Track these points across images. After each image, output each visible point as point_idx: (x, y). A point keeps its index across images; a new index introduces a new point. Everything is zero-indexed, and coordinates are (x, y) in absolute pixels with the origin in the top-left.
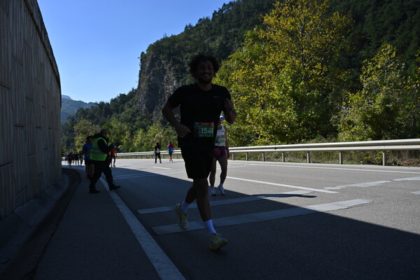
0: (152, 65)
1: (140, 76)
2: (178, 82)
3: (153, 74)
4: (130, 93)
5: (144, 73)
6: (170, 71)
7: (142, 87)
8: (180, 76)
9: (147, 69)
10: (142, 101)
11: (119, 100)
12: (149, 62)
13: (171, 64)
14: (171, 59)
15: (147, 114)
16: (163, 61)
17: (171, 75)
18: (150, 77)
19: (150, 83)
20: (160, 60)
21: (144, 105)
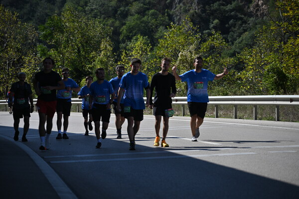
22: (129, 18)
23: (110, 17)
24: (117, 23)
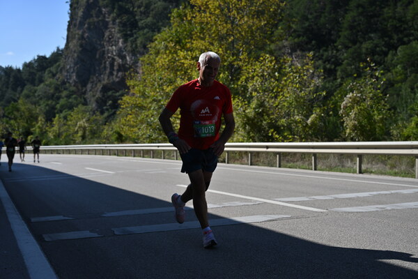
0: (87, 15)
1: (69, 30)
2: (125, 42)
3: (89, 28)
4: (53, 54)
5: (75, 25)
6: (114, 24)
7: (72, 47)
8: (129, 32)
9: (79, 20)
10: (70, 67)
11: (36, 65)
12: (82, 10)
13: (115, 15)
14: (116, 6)
15: (77, 87)
16: (104, 10)
17: (115, 30)
18: (84, 33)
19: (84, 42)
20: (99, 7)
21: (74, 74)
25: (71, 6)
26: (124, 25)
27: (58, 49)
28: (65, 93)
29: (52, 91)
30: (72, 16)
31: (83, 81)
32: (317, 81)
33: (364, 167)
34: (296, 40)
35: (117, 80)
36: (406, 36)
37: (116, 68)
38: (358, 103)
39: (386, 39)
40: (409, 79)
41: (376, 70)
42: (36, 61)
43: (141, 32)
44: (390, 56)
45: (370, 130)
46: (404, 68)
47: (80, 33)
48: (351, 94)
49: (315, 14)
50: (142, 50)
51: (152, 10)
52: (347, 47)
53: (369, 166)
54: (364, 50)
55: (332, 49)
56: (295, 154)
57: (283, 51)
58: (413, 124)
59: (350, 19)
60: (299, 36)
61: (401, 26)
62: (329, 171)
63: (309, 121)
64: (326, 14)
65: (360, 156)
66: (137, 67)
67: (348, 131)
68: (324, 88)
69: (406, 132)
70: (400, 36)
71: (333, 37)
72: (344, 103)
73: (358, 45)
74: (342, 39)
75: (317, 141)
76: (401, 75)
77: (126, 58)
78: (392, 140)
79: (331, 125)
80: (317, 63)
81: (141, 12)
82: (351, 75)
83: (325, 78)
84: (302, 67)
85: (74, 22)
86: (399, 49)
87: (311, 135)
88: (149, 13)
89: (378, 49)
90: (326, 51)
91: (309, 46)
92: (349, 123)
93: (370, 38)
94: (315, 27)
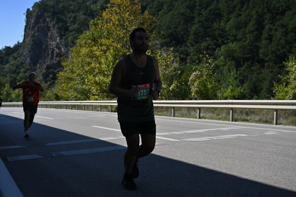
0: (37, 22)
1: (25, 31)
2: (61, 39)
3: (38, 30)
4: (15, 46)
5: (29, 28)
6: (54, 28)
7: (27, 41)
8: (63, 33)
9: (32, 25)
10: (26, 54)
11: (4, 52)
12: (34, 19)
13: (54, 22)
14: (55, 17)
15: (31, 66)
16: (47, 19)
17: (54, 32)
18: (35, 33)
19: (35, 38)
20: (45, 17)
21: (29, 58)
22: (20, 74)
23: (13, 73)
24: (16, 76)
25: (27, 16)
26: (60, 29)
27: (18, 42)
28: (22, 70)
29: (14, 68)
30: (28, 22)
31: (34, 62)
32: (176, 65)
33: (201, 115)
34: (164, 40)
35: (56, 62)
36: (226, 40)
37: (55, 55)
38: (199, 78)
39: (215, 41)
40: (227, 64)
41: (209, 59)
42: (4, 50)
43: (71, 34)
44: (217, 51)
45: (205, 94)
46: (225, 58)
47: (33, 33)
48: (195, 73)
49: (175, 26)
50: (71, 44)
51: (78, 20)
52: (193, 45)
53: (205, 114)
54: (202, 47)
55: (184, 47)
56: (162, 107)
57: (156, 47)
58: (229, 90)
59: (194, 29)
60: (165, 38)
61: (223, 34)
62: (182, 117)
63: (171, 88)
64: (181, 26)
65: (199, 108)
66: (68, 54)
67: (193, 94)
68: (179, 69)
69: (225, 94)
70: (223, 39)
71: (185, 39)
72: (191, 78)
73: (199, 44)
74: (190, 41)
75: (175, 100)
76: (223, 62)
77: (61, 49)
78: (218, 99)
79: (183, 91)
80: (176, 54)
81: (70, 21)
82: (195, 62)
83: (180, 63)
84: (167, 56)
85: (29, 26)
86: (222, 47)
87: (172, 96)
88: (76, 22)
89: (210, 47)
90: (181, 47)
91: (171, 44)
92: (194, 89)
93: (206, 40)
94: (174, 33)
